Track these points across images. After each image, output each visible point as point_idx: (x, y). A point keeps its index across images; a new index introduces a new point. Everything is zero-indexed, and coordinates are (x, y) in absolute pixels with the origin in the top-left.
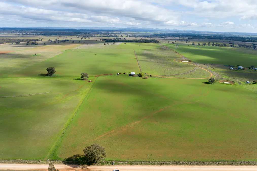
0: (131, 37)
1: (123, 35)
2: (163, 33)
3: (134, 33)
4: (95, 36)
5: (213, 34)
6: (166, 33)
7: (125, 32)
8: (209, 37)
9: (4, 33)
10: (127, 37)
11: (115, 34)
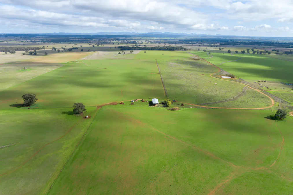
0: (152, 43)
1: (143, 41)
2: (189, 38)
3: (156, 38)
4: (111, 43)
5: (248, 39)
6: (193, 38)
7: (145, 38)
8: (244, 42)
9: (5, 40)
10: (147, 43)
11: (134, 40)
